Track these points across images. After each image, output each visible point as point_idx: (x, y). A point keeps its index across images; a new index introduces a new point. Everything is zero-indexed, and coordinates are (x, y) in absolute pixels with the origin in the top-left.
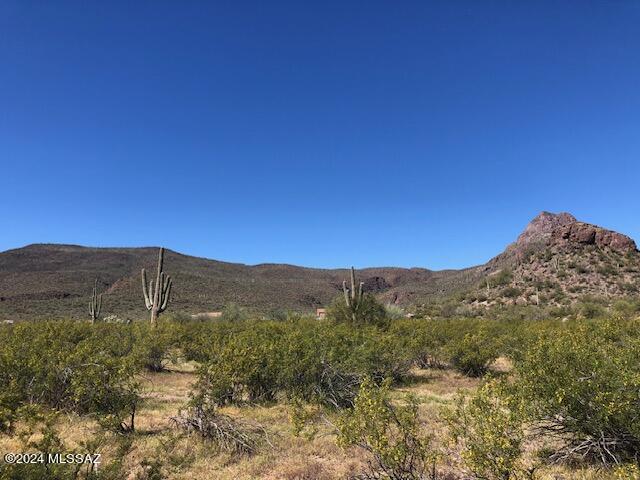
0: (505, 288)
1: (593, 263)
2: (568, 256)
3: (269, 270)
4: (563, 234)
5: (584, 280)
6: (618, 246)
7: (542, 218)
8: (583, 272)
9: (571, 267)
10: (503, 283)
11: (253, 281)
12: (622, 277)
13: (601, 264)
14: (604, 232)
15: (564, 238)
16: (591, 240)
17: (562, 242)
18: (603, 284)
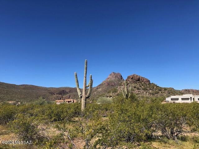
0: (116, 94)
1: (140, 86)
2: (133, 84)
3: (25, 87)
4: (131, 78)
5: (139, 91)
6: (146, 82)
7: (113, 74)
8: (138, 89)
9: (135, 87)
10: (115, 92)
11: (19, 91)
12: (149, 91)
13: (142, 87)
14: (142, 78)
15: (131, 79)
16: (139, 80)
17: (131, 80)
18: (145, 93)
